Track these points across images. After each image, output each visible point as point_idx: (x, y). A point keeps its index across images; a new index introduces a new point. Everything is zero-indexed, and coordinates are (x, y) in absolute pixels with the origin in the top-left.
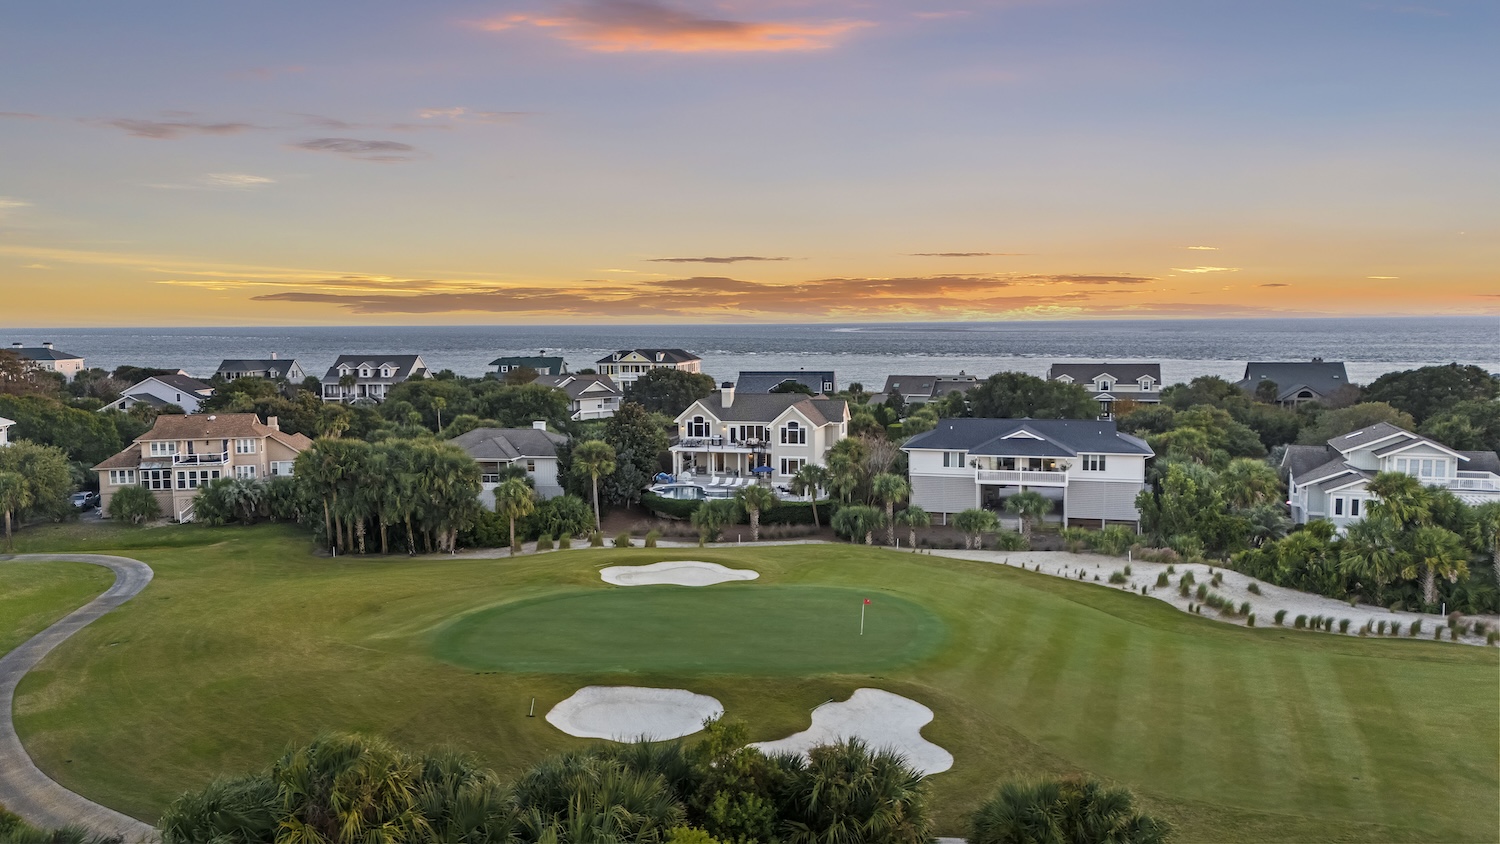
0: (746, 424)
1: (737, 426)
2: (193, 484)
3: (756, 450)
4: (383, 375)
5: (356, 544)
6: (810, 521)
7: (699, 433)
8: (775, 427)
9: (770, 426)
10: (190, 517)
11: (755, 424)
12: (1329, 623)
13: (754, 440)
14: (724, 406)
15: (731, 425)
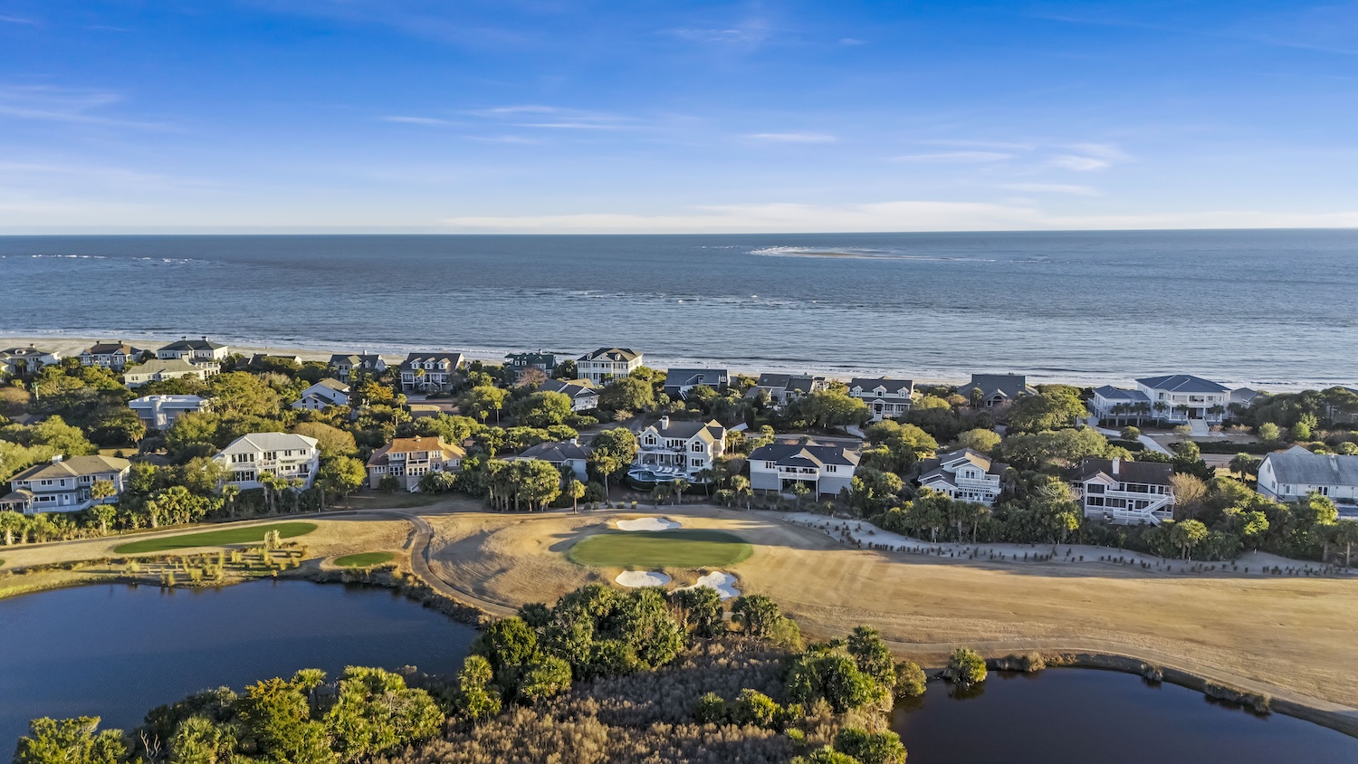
0: (674, 439)
1: (670, 439)
2: (416, 474)
3: (680, 453)
4: (440, 368)
5: (504, 506)
6: (703, 494)
7: (651, 442)
8: (689, 443)
9: (688, 441)
10: (417, 489)
11: (679, 439)
12: (892, 547)
13: (679, 448)
14: (663, 428)
15: (667, 439)
